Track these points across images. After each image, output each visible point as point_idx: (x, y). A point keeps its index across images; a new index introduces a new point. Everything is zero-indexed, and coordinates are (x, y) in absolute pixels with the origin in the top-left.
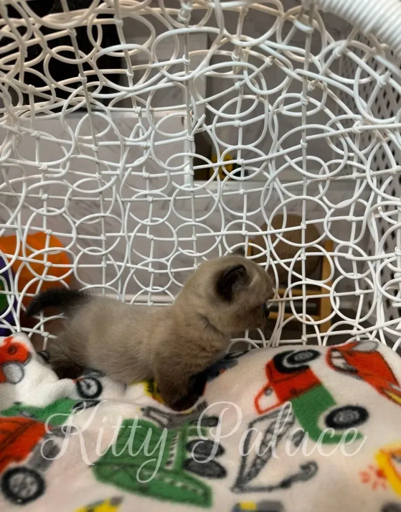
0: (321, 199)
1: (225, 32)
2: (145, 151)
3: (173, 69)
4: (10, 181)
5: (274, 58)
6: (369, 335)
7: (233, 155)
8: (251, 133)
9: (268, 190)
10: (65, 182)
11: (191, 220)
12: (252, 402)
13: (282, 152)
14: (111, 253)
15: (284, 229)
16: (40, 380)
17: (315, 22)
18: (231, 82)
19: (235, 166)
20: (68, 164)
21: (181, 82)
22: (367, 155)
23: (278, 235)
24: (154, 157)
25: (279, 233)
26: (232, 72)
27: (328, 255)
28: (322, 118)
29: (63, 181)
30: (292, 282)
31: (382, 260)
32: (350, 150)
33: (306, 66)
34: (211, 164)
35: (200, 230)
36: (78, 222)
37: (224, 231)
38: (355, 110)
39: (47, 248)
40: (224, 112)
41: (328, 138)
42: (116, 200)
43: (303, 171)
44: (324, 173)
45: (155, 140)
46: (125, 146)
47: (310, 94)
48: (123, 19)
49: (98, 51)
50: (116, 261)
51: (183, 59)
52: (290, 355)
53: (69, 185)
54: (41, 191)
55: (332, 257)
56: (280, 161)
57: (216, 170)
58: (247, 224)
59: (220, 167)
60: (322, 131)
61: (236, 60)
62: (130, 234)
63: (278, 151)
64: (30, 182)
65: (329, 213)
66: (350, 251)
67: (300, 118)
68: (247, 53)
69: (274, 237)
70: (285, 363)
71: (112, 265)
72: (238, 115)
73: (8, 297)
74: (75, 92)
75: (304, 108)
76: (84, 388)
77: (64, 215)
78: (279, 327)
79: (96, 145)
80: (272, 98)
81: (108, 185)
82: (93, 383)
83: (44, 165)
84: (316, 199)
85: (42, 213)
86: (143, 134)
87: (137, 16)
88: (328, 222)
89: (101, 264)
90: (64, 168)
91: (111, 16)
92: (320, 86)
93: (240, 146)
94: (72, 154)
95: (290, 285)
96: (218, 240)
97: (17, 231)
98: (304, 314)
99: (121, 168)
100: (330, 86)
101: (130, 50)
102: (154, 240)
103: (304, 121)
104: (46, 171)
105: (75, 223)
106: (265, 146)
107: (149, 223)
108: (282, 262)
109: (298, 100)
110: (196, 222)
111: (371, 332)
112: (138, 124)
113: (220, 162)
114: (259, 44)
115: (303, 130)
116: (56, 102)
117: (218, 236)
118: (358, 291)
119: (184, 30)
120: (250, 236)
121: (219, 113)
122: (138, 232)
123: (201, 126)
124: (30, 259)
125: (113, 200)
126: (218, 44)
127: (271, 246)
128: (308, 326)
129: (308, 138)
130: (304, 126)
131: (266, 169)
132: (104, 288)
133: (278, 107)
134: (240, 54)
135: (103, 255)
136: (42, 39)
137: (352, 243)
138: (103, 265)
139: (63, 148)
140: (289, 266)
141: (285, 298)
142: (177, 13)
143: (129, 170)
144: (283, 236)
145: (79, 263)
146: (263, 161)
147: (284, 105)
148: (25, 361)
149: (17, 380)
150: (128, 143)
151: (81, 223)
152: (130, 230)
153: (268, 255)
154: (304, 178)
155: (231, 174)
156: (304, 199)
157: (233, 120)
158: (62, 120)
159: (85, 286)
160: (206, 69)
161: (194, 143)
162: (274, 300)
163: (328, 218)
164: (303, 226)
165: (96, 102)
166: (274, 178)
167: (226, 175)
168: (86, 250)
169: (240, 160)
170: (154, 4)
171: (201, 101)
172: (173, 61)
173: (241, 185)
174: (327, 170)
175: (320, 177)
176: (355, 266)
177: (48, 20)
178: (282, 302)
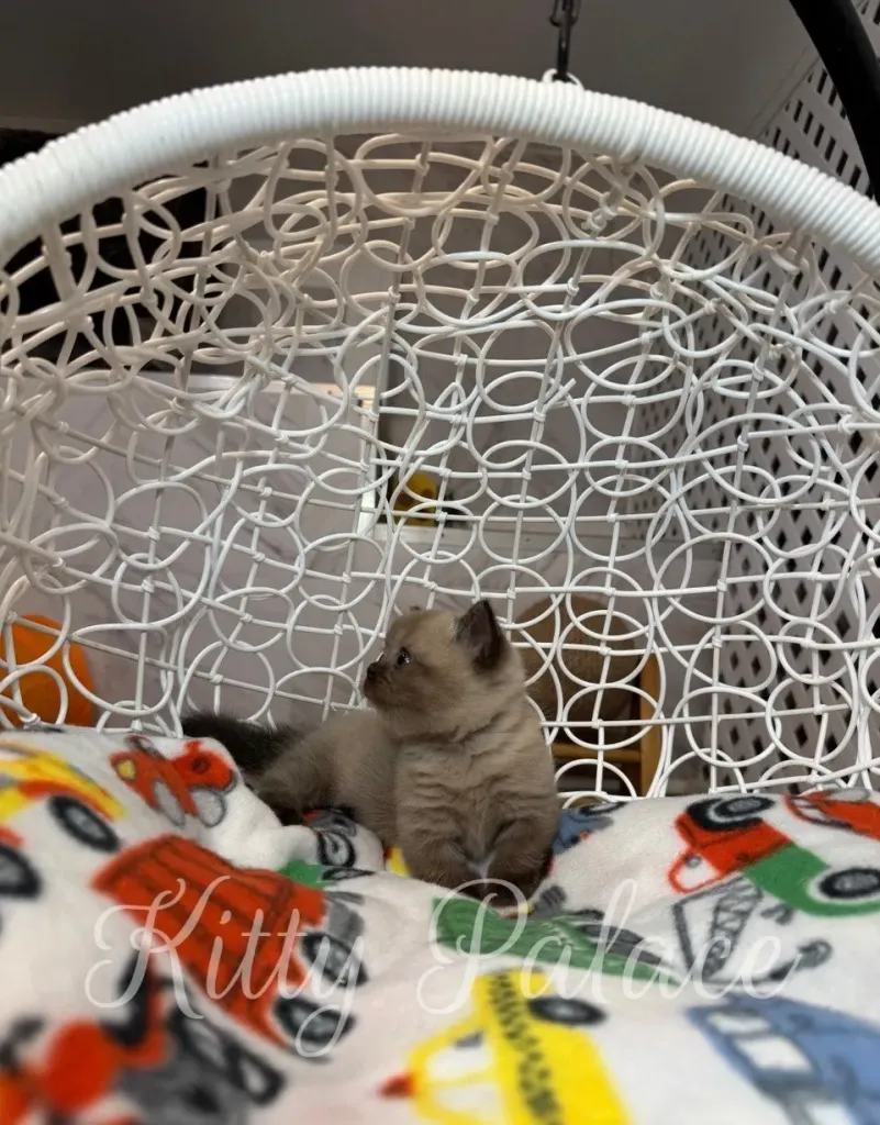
0: (760, 541)
1: (655, 256)
2: (453, 431)
3: (543, 299)
4: (224, 454)
5: (723, 301)
6: (842, 783)
7: (608, 451)
8: (650, 418)
9: (661, 521)
10: (308, 470)
11: (510, 561)
12: (664, 879)
13: (700, 454)
14: (352, 609)
15: (684, 590)
16: (253, 825)
17: (805, 261)
18: (634, 331)
19: (610, 471)
20: (323, 439)
21: (553, 323)
22: (853, 471)
23: (672, 600)
24: (468, 444)
25: (674, 596)
26: (640, 315)
27: (767, 639)
29: (303, 467)
30: (691, 690)
31: (871, 650)
33: (773, 321)
34: (565, 465)
35: (522, 579)
36: (310, 546)
37: (569, 586)
38: (847, 398)
39: (249, 588)
40: (608, 378)
41: (786, 439)
43: (734, 490)
44: (771, 495)
45: (479, 414)
46: (424, 417)
47: (767, 365)
48: (501, 214)
49: (436, 256)
50: (361, 625)
51: (568, 286)
52: (717, 804)
53: (313, 475)
54: (262, 481)
55: (774, 644)
56: (695, 468)
57: (573, 477)
58: (615, 577)
59: (582, 470)
60: (779, 426)
61: (655, 297)
62: (395, 577)
63: (693, 452)
64: (250, 462)
65: (773, 565)
66: (810, 633)
67: (746, 402)
68: (674, 287)
69: (663, 603)
70: (713, 815)
71: (353, 633)
72: (632, 386)
73: (163, 673)
74: (373, 316)
75: (754, 386)
76: (329, 848)
77: (289, 529)
78: (662, 773)
79: (376, 410)
80: (701, 366)
81: (374, 483)
82: (342, 843)
83: (284, 435)
84: (751, 540)
85: (256, 520)
86: (459, 402)
87: (522, 212)
88: (771, 581)
89: (333, 628)
90: (314, 445)
91: (483, 207)
92: (789, 354)
93: (625, 438)
94: (335, 422)
95: (687, 695)
96: (556, 602)
97: (208, 550)
98: (715, 751)
99: (408, 457)
100: (808, 356)
101: (488, 260)
102: (436, 592)
103: (751, 405)
104: (282, 446)
105: (304, 546)
106: (672, 444)
107: (431, 560)
108: (675, 650)
109: (747, 371)
110: (518, 564)
111: (846, 779)
112: (453, 384)
113: (584, 462)
114: (705, 278)
115: (746, 422)
116: (337, 329)
117: (557, 594)
118: (818, 708)
119: (586, 242)
120: (618, 599)
121: (600, 379)
122: (409, 574)
123: (564, 398)
124: (217, 602)
125: (377, 511)
126: (631, 270)
127: (656, 618)
128: (719, 769)
129: (753, 434)
130: (751, 415)
131: (665, 483)
132: (333, 675)
133: (709, 380)
134: (664, 290)
135: (341, 612)
136: (364, 226)
137: (813, 620)
138: (338, 629)
139: (323, 409)
140: (688, 659)
141: (675, 719)
142: (586, 216)
143: (420, 460)
144: (681, 602)
145: (298, 621)
146: (661, 468)
147: (720, 377)
148: (225, 787)
149: (211, 819)
150: (429, 414)
151: (315, 549)
152: (397, 570)
153: (650, 636)
154: (734, 503)
155: (598, 485)
156: (729, 539)
157: (621, 393)
158: (335, 361)
159: (299, 668)
160: (597, 306)
161: (542, 427)
162: (653, 721)
163: (771, 575)
164: (722, 585)
165: (398, 338)
166: (677, 500)
167: (588, 485)
168: (313, 599)
169: (620, 462)
170: (556, 199)
171: (574, 356)
172: (548, 286)
173: (613, 504)
174: (778, 491)
175: (762, 501)
176: (816, 661)
177: (384, 198)
178: (668, 726)
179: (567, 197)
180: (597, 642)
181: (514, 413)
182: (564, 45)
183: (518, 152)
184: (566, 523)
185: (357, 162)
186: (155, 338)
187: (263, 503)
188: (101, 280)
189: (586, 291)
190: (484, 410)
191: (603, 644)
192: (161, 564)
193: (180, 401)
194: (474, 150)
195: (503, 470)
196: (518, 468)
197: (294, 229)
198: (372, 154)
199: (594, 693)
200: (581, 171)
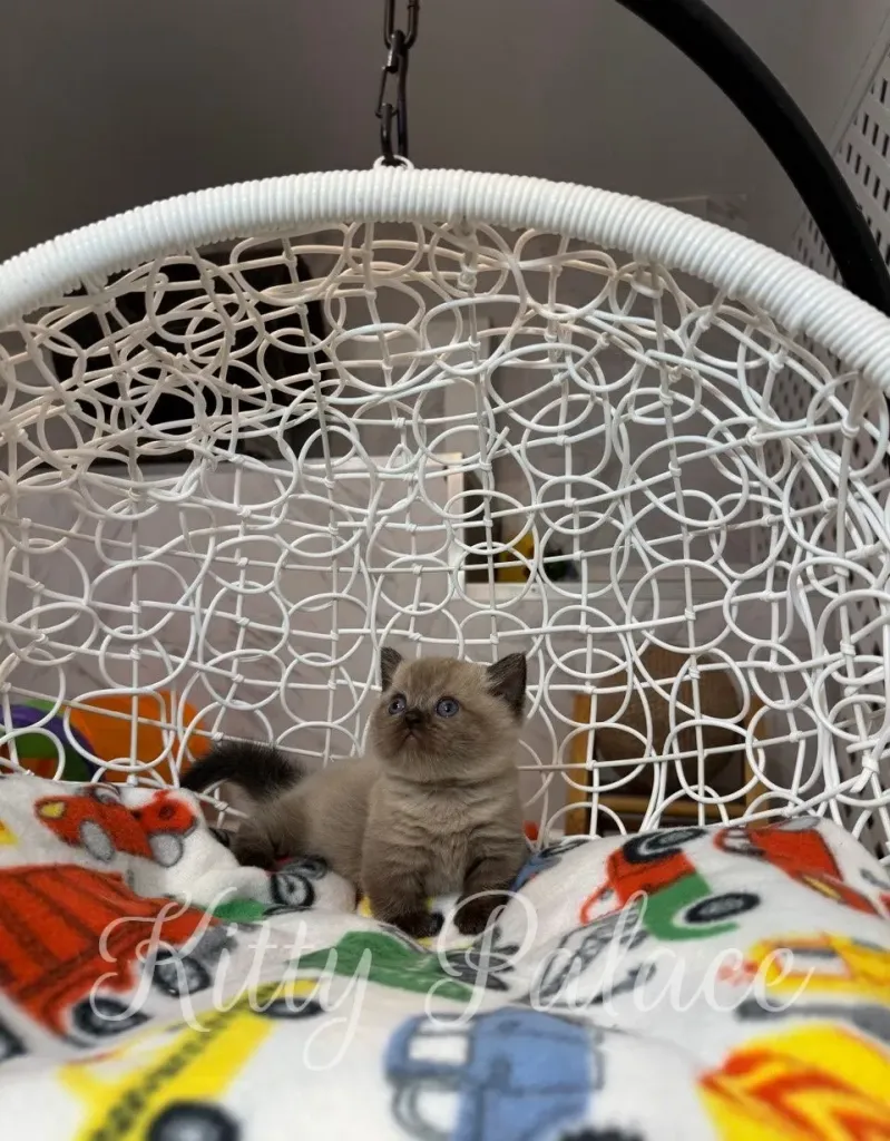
0: (716, 564)
1: (530, 301)
2: (409, 489)
3: (455, 358)
4: (190, 533)
5: (609, 335)
6: (812, 812)
7: (556, 492)
8: (586, 454)
9: (621, 554)
10: (278, 539)
11: (488, 606)
12: (577, 912)
13: (640, 484)
14: (342, 663)
15: (656, 621)
16: (208, 865)
17: (661, 281)
19: (564, 510)
20: (284, 508)
21: (467, 376)
22: (781, 484)
23: (645, 633)
24: (424, 498)
25: (648, 629)
26: (547, 360)
28: (698, 425)
29: (274, 536)
30: (677, 723)
31: (822, 667)
32: (752, 477)
33: (661, 346)
34: (521, 508)
35: (502, 624)
36: (294, 607)
37: (547, 627)
38: (745, 407)
39: (239, 650)
40: (539, 422)
41: (716, 458)
42: (359, 572)
43: (680, 517)
44: (716, 517)
45: (427, 470)
46: (379, 480)
47: (674, 387)
48: (376, 289)
49: (339, 334)
50: (353, 679)
51: (469, 343)
52: (651, 839)
53: (284, 543)
54: (238, 552)
55: (744, 670)
56: (638, 499)
57: (530, 519)
58: (588, 613)
59: (537, 512)
60: (703, 446)
61: (551, 340)
62: (379, 631)
63: (633, 483)
64: (221, 537)
65: (731, 587)
66: (774, 656)
67: (663, 427)
68: (568, 329)
69: (638, 637)
70: (643, 850)
71: (346, 687)
72: (563, 426)
73: (165, 733)
74: (301, 395)
75: (668, 411)
76: (283, 889)
77: (272, 594)
78: (654, 810)
79: (331, 478)
80: (615, 397)
81: (346, 544)
82: (299, 884)
83: (246, 509)
84: (707, 565)
85: (235, 588)
86: (408, 461)
87: (396, 284)
88: (731, 606)
89: (326, 683)
90: (277, 516)
91: (359, 285)
92: (688, 375)
93: (569, 476)
94: (293, 493)
95: (674, 729)
96: (537, 642)
97: (192, 618)
98: (701, 786)
99: (370, 517)
100: (706, 376)
101: (386, 332)
102: (423, 643)
103: (670, 431)
104: (248, 520)
105: (288, 609)
106: (611, 475)
107: (414, 612)
108: (656, 684)
109: (655, 398)
110: (496, 609)
112: (399, 446)
114: (585, 315)
115: (671, 447)
116: (271, 411)
117: (537, 635)
118: (795, 734)
119: (467, 301)
120: (594, 635)
121: (532, 424)
122: (394, 627)
123: (502, 447)
124: (209, 666)
125: (353, 570)
126: (522, 319)
127: (634, 655)
128: (708, 807)
129: (682, 459)
130: (672, 440)
131: (617, 515)
132: (331, 728)
133: (625, 411)
134: (557, 332)
135: (332, 667)
136: (258, 319)
137: (775, 642)
138: (331, 685)
139: (278, 482)
140: (669, 692)
141: (666, 756)
142: (456, 277)
143: (384, 518)
144: (655, 635)
145: (289, 680)
146: (609, 501)
147: (636, 408)
148: (185, 830)
149: (169, 860)
150: (380, 475)
151: (298, 610)
152: (381, 621)
153: (630, 671)
154: (684, 529)
155: (556, 526)
156: (687, 566)
157: (554, 434)
158: (279, 438)
159: (296, 724)
160: (505, 357)
161: (491, 475)
162: (646, 759)
163: (730, 598)
164: (689, 614)
165: (334, 411)
166: (631, 530)
167: (547, 527)
168: (303, 658)
169: (570, 501)
170: (423, 266)
171: (502, 405)
172: (454, 345)
173: (576, 543)
174: (719, 512)
175: (710, 523)
176: (784, 686)
177: (269, 294)
178: (660, 763)
179: (432, 262)
180: (582, 681)
183: (370, 231)
184: (534, 564)
185: (233, 266)
186: (97, 439)
187: (242, 573)
189: (494, 342)
191: (588, 683)
192: (145, 633)
193: (136, 490)
194: (334, 237)
196: (479, 517)
197: (198, 330)
198: (244, 257)
199: (586, 733)
200: (435, 238)
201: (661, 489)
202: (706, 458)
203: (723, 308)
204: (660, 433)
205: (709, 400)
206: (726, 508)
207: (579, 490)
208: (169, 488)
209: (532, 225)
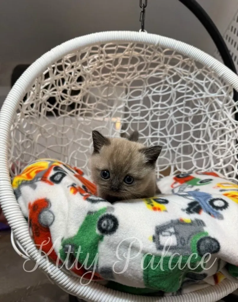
0: (189, 123)
3: (142, 73)
5: (177, 73)
7: (157, 106)
8: (165, 98)
9: (169, 120)
12: (170, 186)
13: (176, 105)
15: (175, 135)
18: (160, 79)
19: (157, 110)
21: (144, 79)
22: (207, 107)
25: (172, 137)
26: (161, 76)
27: (192, 144)
28: (192, 93)
31: (212, 143)
32: (201, 105)
33: (188, 76)
34: (147, 109)
37: (150, 136)
38: (203, 90)
39: (82, 138)
40: (156, 90)
41: (193, 100)
43: (183, 112)
46: (117, 100)
47: (188, 85)
48: (132, 57)
49: (119, 66)
56: (175, 108)
57: (149, 112)
58: (159, 133)
59: (151, 110)
60: (191, 98)
61: (164, 72)
63: (174, 105)
65: (192, 128)
66: (201, 141)
68: (168, 70)
69: (170, 138)
74: (106, 79)
75: (185, 90)
79: (107, 99)
80: (175, 86)
81: (107, 115)
84: (187, 123)
86: (124, 96)
87: (136, 57)
88: (192, 131)
90: (94, 107)
91: (128, 56)
92: (192, 83)
93: (160, 102)
94: (99, 102)
95: (176, 158)
96: (147, 140)
98: (182, 168)
99: (114, 109)
100: (196, 83)
103: (185, 94)
104: (88, 107)
106: (170, 103)
109: (184, 87)
112: (123, 93)
113: (152, 108)
114: (173, 68)
117: (147, 138)
118: (203, 157)
120: (160, 138)
121: (154, 90)
123: (146, 95)
126: (158, 67)
127: (169, 142)
129: (186, 100)
130: (185, 96)
131: (169, 112)
133: (176, 89)
134: (166, 71)
136: (105, 61)
137: (201, 139)
140: (176, 150)
141: (174, 163)
142: (149, 57)
143: (117, 110)
144: (174, 138)
146: (168, 109)
147: (179, 88)
153: (168, 146)
154: (184, 115)
155: (155, 113)
156: (183, 123)
157: (158, 93)
158: (99, 89)
160: (153, 75)
161: (142, 101)
162: (169, 164)
164: (182, 134)
166: (172, 115)
167: (153, 113)
169: (159, 108)
170: (143, 53)
171: (148, 85)
172: (142, 71)
173: (158, 117)
174: (192, 112)
175: (189, 114)
176: (202, 147)
177: (109, 55)
178: (172, 165)
179: (145, 53)
181: (136, 98)
182: (142, 25)
183: (135, 45)
184: (148, 122)
185: (104, 48)
186: (65, 85)
188: (57, 73)
189: (150, 72)
190: (130, 98)
194: (126, 45)
195: (135, 111)
196: (138, 110)
198: (107, 47)
200: (148, 47)
201: (180, 106)
202: (191, 101)
203: (204, 70)
204: (183, 94)
205: (195, 89)
206: (194, 111)
207: (162, 106)
208: (74, 98)
209: (169, 48)
